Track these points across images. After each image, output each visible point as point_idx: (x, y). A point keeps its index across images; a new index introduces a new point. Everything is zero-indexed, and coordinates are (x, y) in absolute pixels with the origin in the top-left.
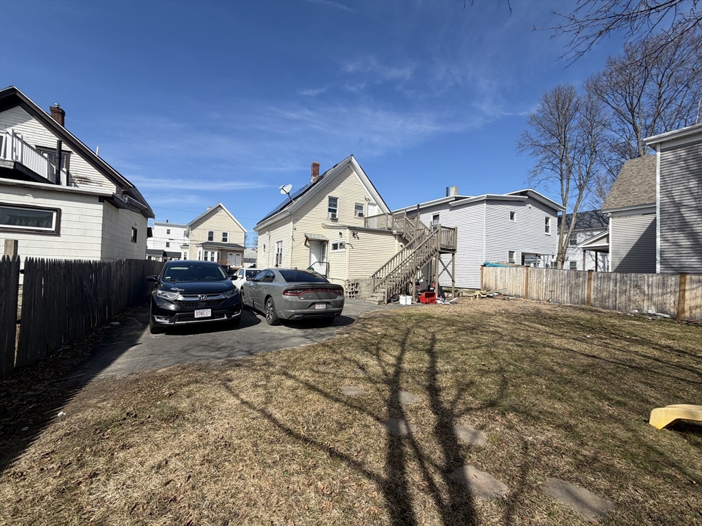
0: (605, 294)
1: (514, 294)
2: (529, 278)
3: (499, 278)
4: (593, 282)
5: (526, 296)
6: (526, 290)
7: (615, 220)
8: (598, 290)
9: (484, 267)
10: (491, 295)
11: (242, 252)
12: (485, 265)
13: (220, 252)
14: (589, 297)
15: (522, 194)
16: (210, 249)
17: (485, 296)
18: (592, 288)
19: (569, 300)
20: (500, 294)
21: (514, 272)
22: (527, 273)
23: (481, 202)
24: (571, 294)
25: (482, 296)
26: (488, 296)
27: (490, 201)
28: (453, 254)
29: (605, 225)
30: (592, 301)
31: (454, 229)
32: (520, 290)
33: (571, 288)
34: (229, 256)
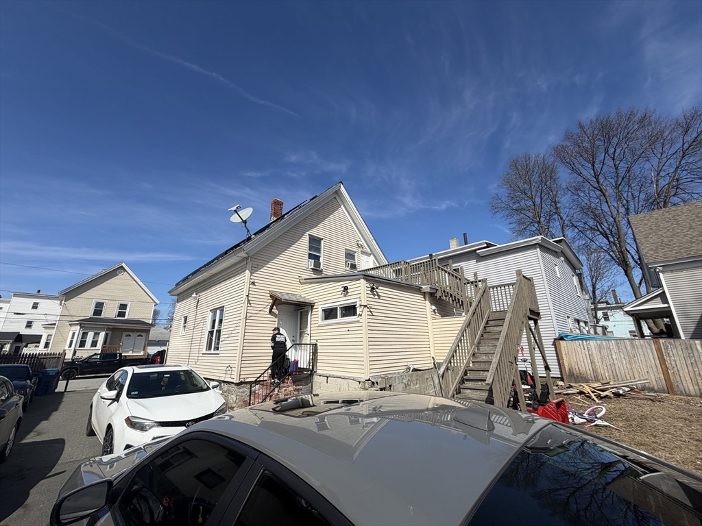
2: (667, 358)
5: (671, 389)
6: (667, 379)
7: (669, 275)
9: (561, 342)
11: (148, 331)
13: (110, 333)
16: (91, 329)
17: (606, 393)
20: (632, 390)
22: (660, 350)
23: (530, 247)
26: (616, 394)
27: (541, 246)
32: (652, 378)
34: (124, 338)
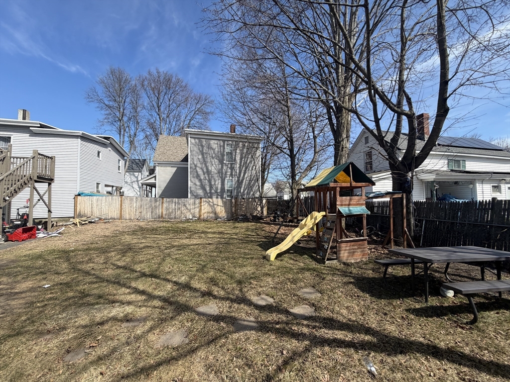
0: (171, 211)
1: (110, 218)
2: (123, 204)
3: (95, 205)
4: (164, 204)
5: (121, 218)
6: (121, 214)
7: (159, 168)
8: (167, 209)
9: (78, 197)
10: (93, 221)
12: (79, 195)
14: (162, 214)
15: (105, 138)
17: (86, 222)
18: (164, 208)
19: (151, 217)
20: (100, 219)
21: (110, 200)
22: (121, 201)
23: (77, 137)
24: (152, 212)
25: (84, 223)
26: (89, 222)
27: (84, 138)
28: (50, 184)
29: (141, 169)
30: (164, 216)
31: (51, 158)
32: (115, 214)
33: (152, 209)
